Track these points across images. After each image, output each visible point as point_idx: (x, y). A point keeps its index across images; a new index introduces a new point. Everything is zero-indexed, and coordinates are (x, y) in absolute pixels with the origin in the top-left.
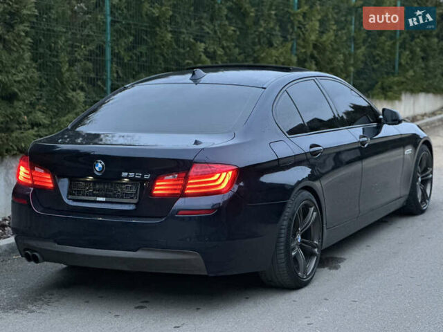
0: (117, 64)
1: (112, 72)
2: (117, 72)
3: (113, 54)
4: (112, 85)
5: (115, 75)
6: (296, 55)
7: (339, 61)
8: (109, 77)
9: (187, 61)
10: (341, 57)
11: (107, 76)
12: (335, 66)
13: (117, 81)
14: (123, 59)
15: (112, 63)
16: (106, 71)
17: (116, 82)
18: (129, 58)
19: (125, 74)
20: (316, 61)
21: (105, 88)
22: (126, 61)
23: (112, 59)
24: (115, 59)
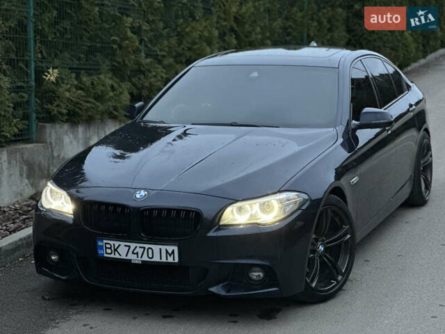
0: (41, 43)
1: (35, 52)
2: (41, 52)
3: (36, 31)
4: (36, 67)
5: (39, 55)
6: (217, 28)
7: (256, 34)
8: (32, 58)
9: (113, 38)
10: (258, 29)
11: (30, 57)
12: (254, 39)
13: (42, 62)
14: (47, 37)
15: (35, 41)
16: (30, 52)
17: (40, 64)
18: (53, 36)
19: (50, 54)
20: (235, 34)
21: (29, 71)
22: (50, 39)
23: (35, 36)
24: (38, 37)
